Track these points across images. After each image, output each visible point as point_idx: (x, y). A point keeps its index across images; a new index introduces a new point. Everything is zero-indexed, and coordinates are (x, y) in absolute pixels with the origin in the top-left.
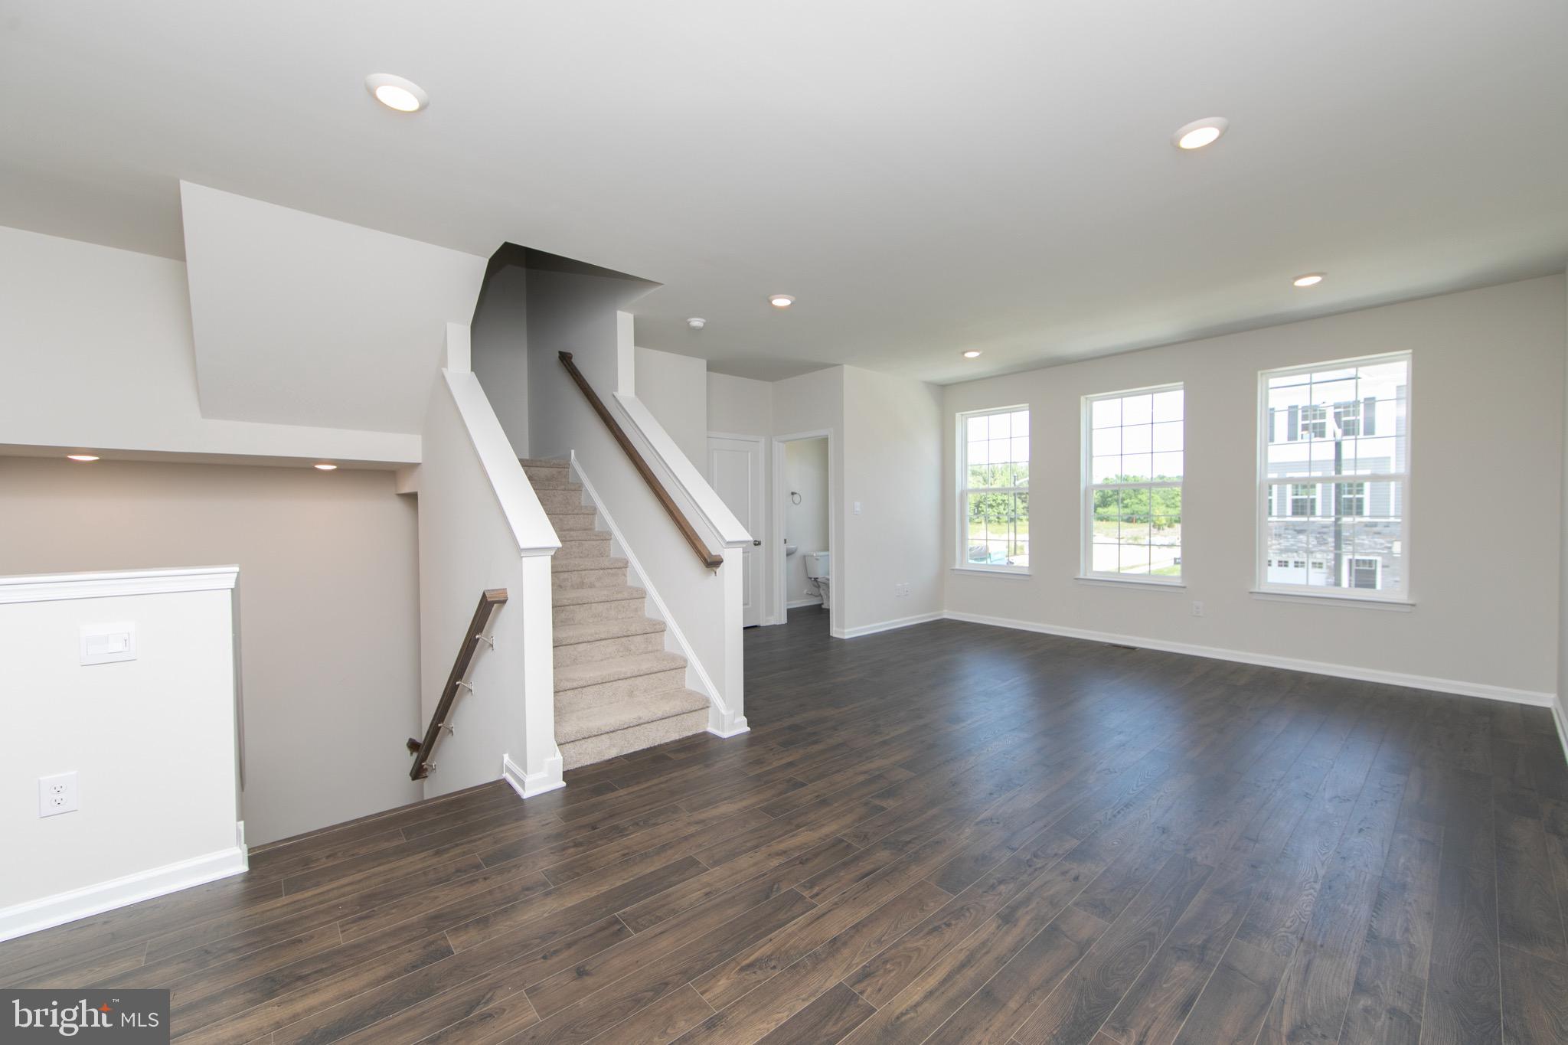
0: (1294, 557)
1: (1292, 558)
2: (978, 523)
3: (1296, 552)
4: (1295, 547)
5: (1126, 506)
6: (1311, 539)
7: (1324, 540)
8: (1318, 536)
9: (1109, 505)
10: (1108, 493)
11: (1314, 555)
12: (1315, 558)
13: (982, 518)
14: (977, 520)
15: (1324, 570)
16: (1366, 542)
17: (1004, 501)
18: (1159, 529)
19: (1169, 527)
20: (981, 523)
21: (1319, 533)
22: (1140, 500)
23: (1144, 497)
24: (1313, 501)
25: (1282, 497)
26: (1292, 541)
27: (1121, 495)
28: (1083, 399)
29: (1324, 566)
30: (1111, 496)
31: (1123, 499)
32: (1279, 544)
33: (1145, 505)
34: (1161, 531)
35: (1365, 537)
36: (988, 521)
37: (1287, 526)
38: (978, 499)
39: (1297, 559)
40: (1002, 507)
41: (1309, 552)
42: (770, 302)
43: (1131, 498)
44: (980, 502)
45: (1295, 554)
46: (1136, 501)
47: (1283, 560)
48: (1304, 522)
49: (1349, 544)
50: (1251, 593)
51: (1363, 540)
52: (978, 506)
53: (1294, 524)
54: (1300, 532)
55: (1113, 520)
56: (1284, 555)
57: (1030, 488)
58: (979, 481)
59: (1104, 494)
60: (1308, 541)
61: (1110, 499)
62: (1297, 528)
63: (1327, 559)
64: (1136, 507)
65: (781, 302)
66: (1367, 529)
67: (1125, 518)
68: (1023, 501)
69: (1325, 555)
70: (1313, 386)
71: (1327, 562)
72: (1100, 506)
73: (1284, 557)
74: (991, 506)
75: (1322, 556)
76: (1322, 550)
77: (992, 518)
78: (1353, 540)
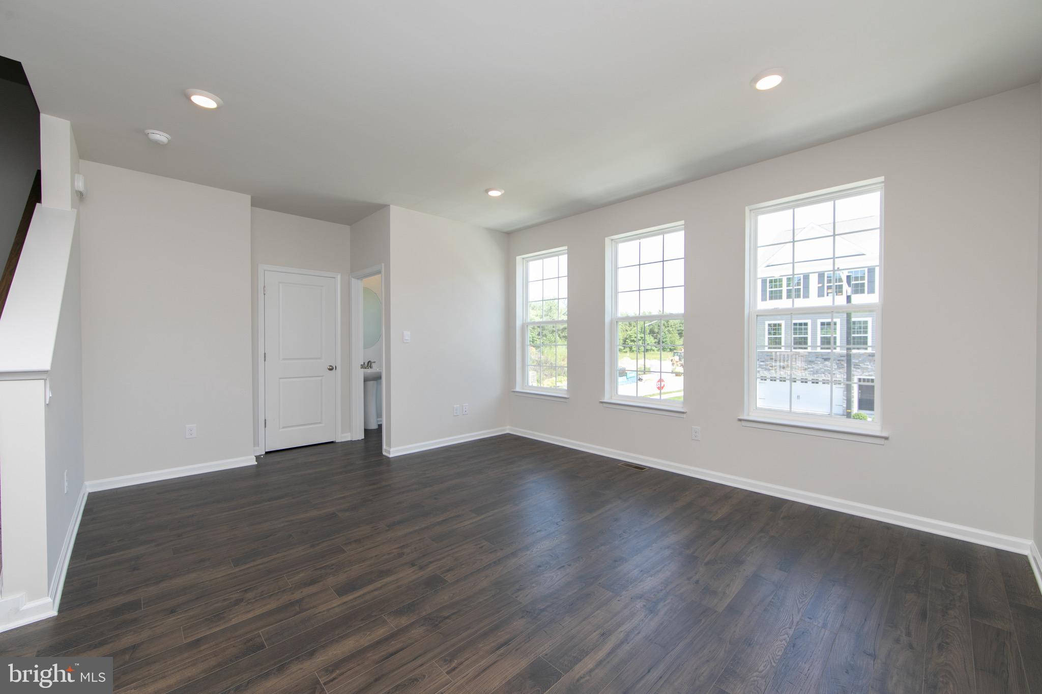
1: (822, 377)
2: (625, 352)
3: (824, 373)
4: (823, 370)
6: (834, 364)
7: (842, 365)
8: (838, 362)
11: (835, 375)
12: (836, 377)
13: (628, 349)
14: (624, 350)
15: (842, 385)
16: (869, 367)
17: (642, 338)
20: (627, 352)
21: (839, 360)
24: (835, 338)
26: (821, 366)
28: (607, 240)
35: (868, 363)
37: (817, 355)
38: (625, 336)
39: (825, 378)
41: (832, 373)
42: (188, 98)
44: (626, 339)
48: (829, 353)
49: (859, 368)
50: (740, 420)
51: (867, 365)
52: (625, 341)
53: (822, 354)
54: (826, 360)
56: (815, 376)
57: (568, 321)
58: (626, 325)
60: (832, 365)
62: (825, 357)
63: (843, 378)
65: (204, 101)
68: (655, 338)
70: (836, 260)
71: (843, 381)
73: (815, 377)
74: (633, 341)
75: (840, 376)
76: (840, 372)
77: (634, 349)
78: (860, 366)
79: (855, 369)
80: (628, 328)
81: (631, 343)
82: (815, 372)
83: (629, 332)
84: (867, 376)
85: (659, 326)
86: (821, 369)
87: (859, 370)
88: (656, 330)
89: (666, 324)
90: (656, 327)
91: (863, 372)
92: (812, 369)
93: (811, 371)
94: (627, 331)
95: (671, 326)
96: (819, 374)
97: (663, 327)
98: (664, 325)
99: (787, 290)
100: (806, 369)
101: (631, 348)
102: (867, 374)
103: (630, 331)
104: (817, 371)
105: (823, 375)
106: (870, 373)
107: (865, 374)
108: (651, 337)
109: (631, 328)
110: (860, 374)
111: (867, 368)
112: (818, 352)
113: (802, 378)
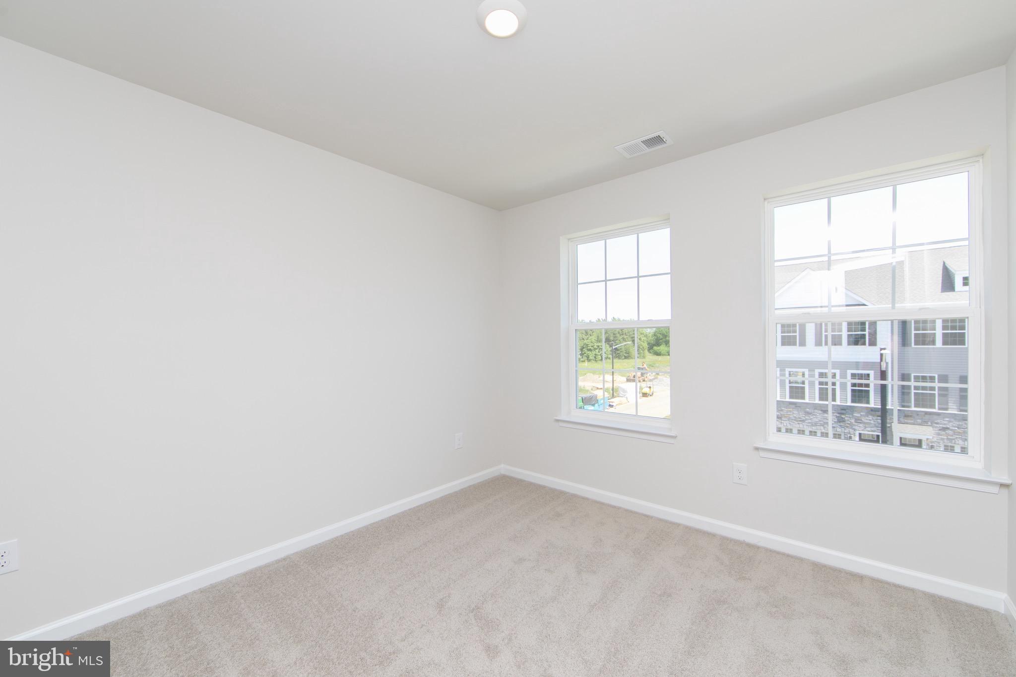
0: (821, 429)
1: (819, 430)
3: (823, 426)
4: (822, 423)
6: (834, 417)
7: (843, 418)
8: (838, 415)
9: (661, 345)
12: (836, 431)
13: (585, 358)
20: (584, 361)
24: (834, 390)
35: (871, 418)
36: (589, 360)
40: (597, 351)
48: (828, 405)
53: (820, 405)
56: (814, 428)
62: (823, 409)
66: (873, 413)
68: (610, 346)
72: (654, 345)
74: (590, 350)
75: (840, 430)
76: (840, 426)
77: (591, 357)
78: (861, 420)
79: (856, 424)
80: (584, 336)
81: (588, 352)
82: (814, 424)
83: (586, 341)
84: (869, 431)
85: (614, 334)
86: (820, 421)
87: (861, 425)
88: (612, 338)
89: (620, 332)
90: (612, 335)
91: (866, 427)
92: (810, 421)
93: (809, 423)
94: (583, 339)
95: (625, 334)
96: (818, 427)
97: (618, 335)
98: (619, 333)
99: (782, 336)
100: (803, 421)
101: (588, 357)
102: (869, 429)
103: (587, 339)
104: (815, 424)
105: (822, 427)
106: (872, 429)
107: (867, 429)
108: (607, 345)
109: (588, 336)
110: (862, 429)
111: (870, 423)
112: (816, 404)
113: (799, 429)
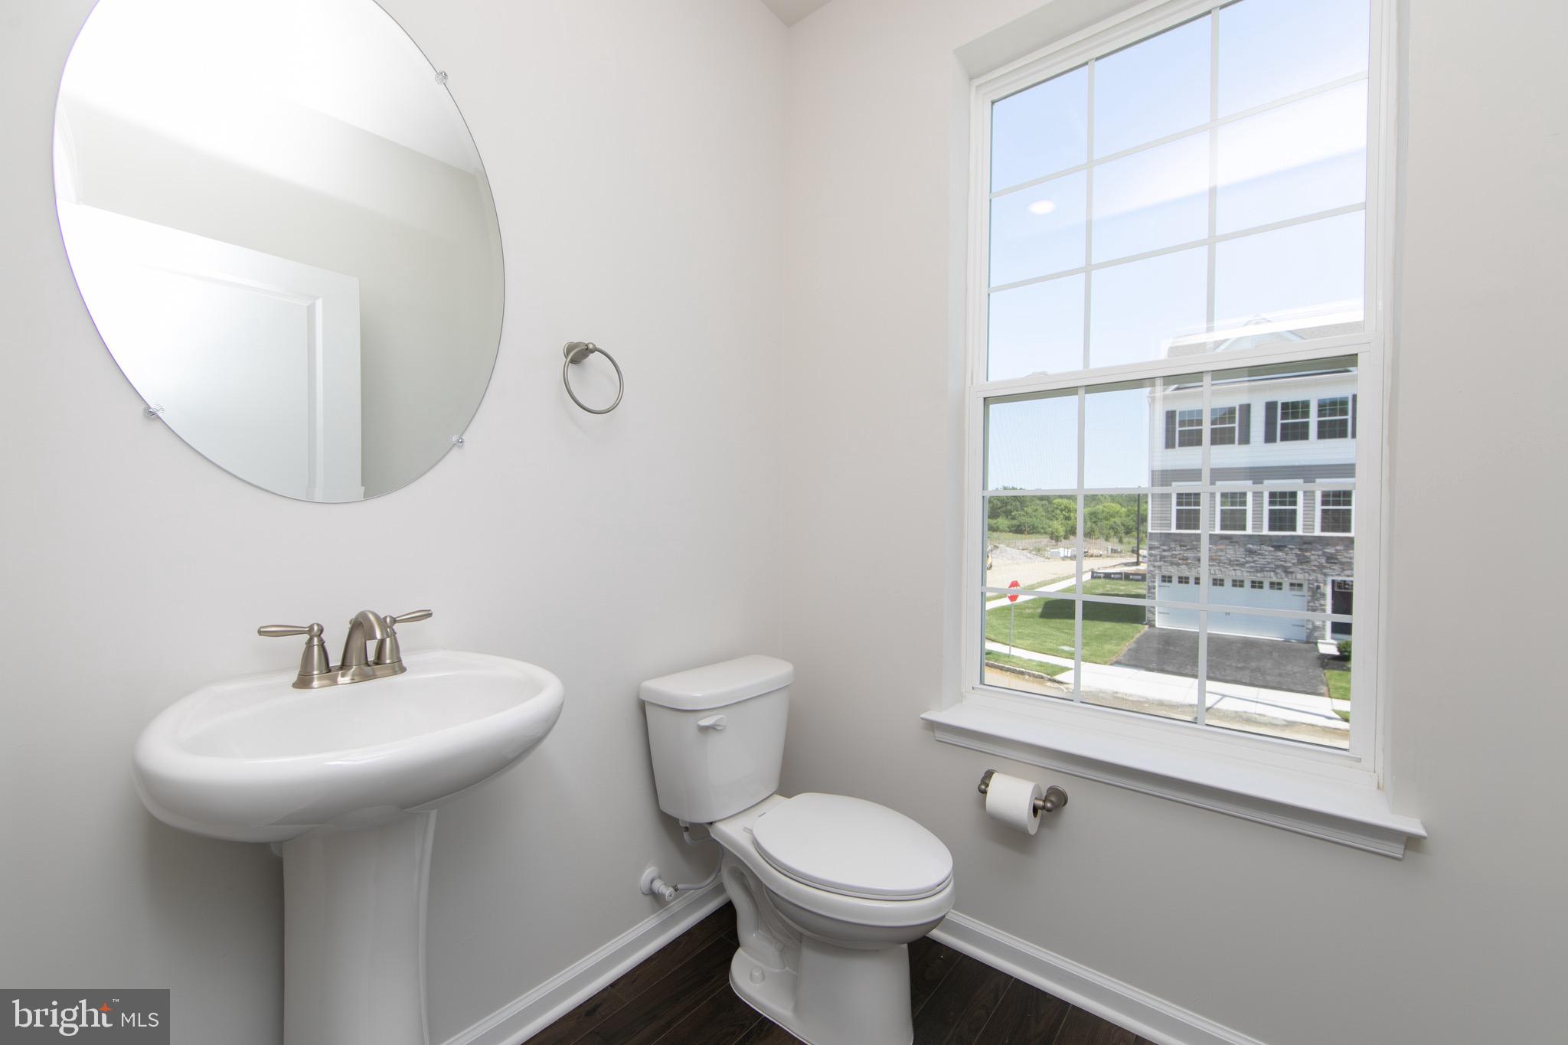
5: (1014, 518)
10: (997, 504)
11: (1294, 575)
18: (1057, 541)
19: (1064, 538)
22: (1027, 512)
23: (1029, 510)
25: (1258, 505)
27: (1009, 507)
29: (1305, 587)
30: (1000, 508)
31: (1011, 512)
32: (1254, 562)
33: (1031, 517)
34: (1059, 543)
37: (1263, 540)
39: (1275, 579)
41: (1287, 572)
43: (1017, 511)
45: (1272, 573)
46: (1023, 513)
47: (1257, 580)
49: (1335, 563)
55: (1002, 531)
59: (993, 506)
61: (999, 511)
63: (1309, 580)
64: (1024, 519)
67: (1013, 529)
69: (1307, 575)
71: (1309, 584)
